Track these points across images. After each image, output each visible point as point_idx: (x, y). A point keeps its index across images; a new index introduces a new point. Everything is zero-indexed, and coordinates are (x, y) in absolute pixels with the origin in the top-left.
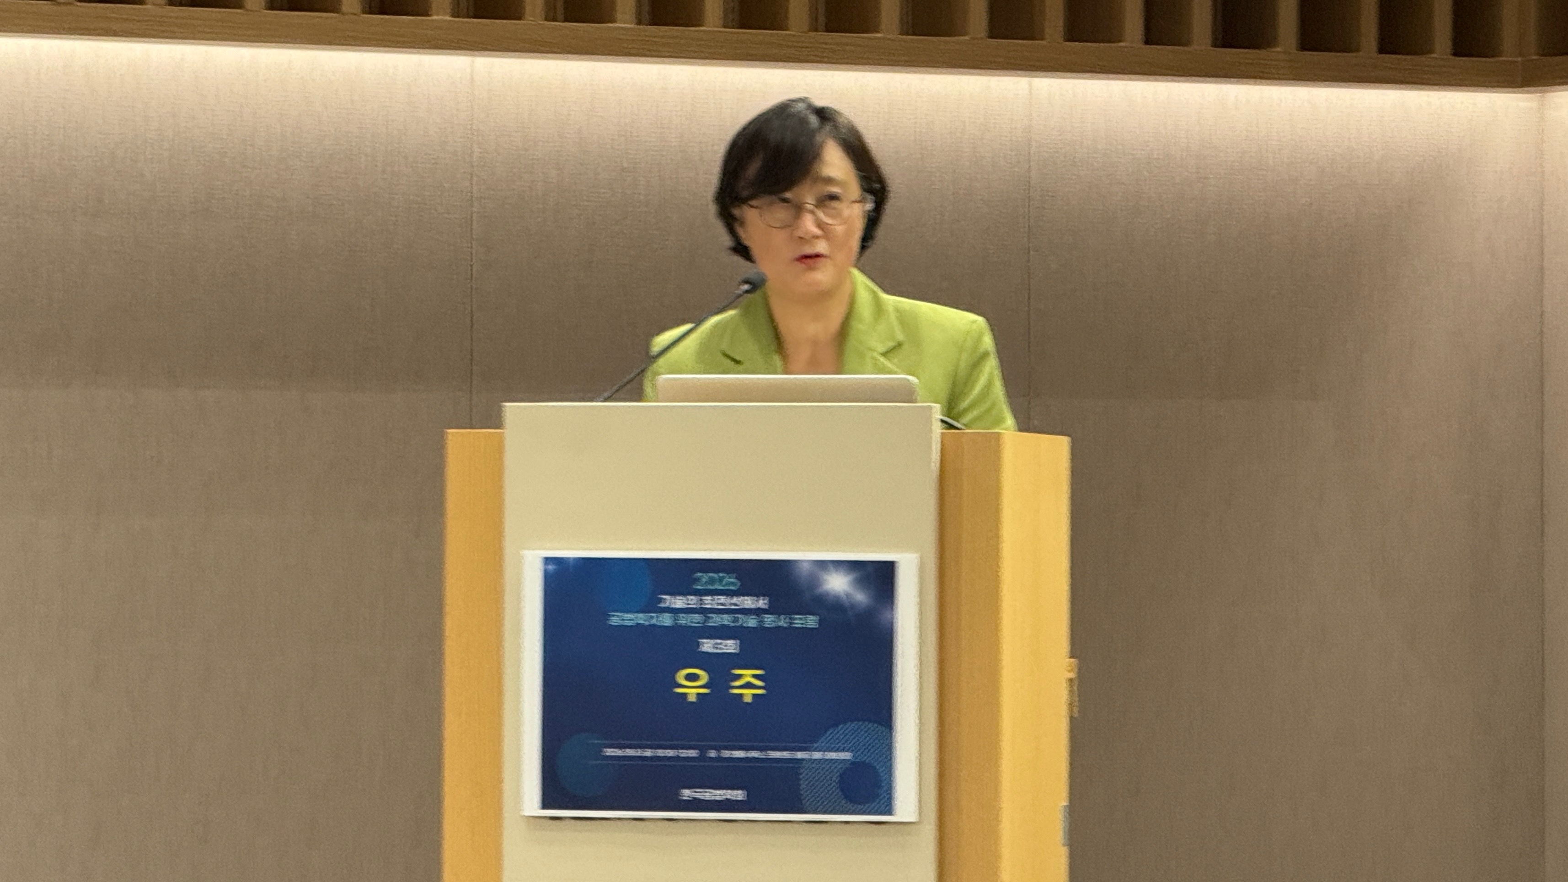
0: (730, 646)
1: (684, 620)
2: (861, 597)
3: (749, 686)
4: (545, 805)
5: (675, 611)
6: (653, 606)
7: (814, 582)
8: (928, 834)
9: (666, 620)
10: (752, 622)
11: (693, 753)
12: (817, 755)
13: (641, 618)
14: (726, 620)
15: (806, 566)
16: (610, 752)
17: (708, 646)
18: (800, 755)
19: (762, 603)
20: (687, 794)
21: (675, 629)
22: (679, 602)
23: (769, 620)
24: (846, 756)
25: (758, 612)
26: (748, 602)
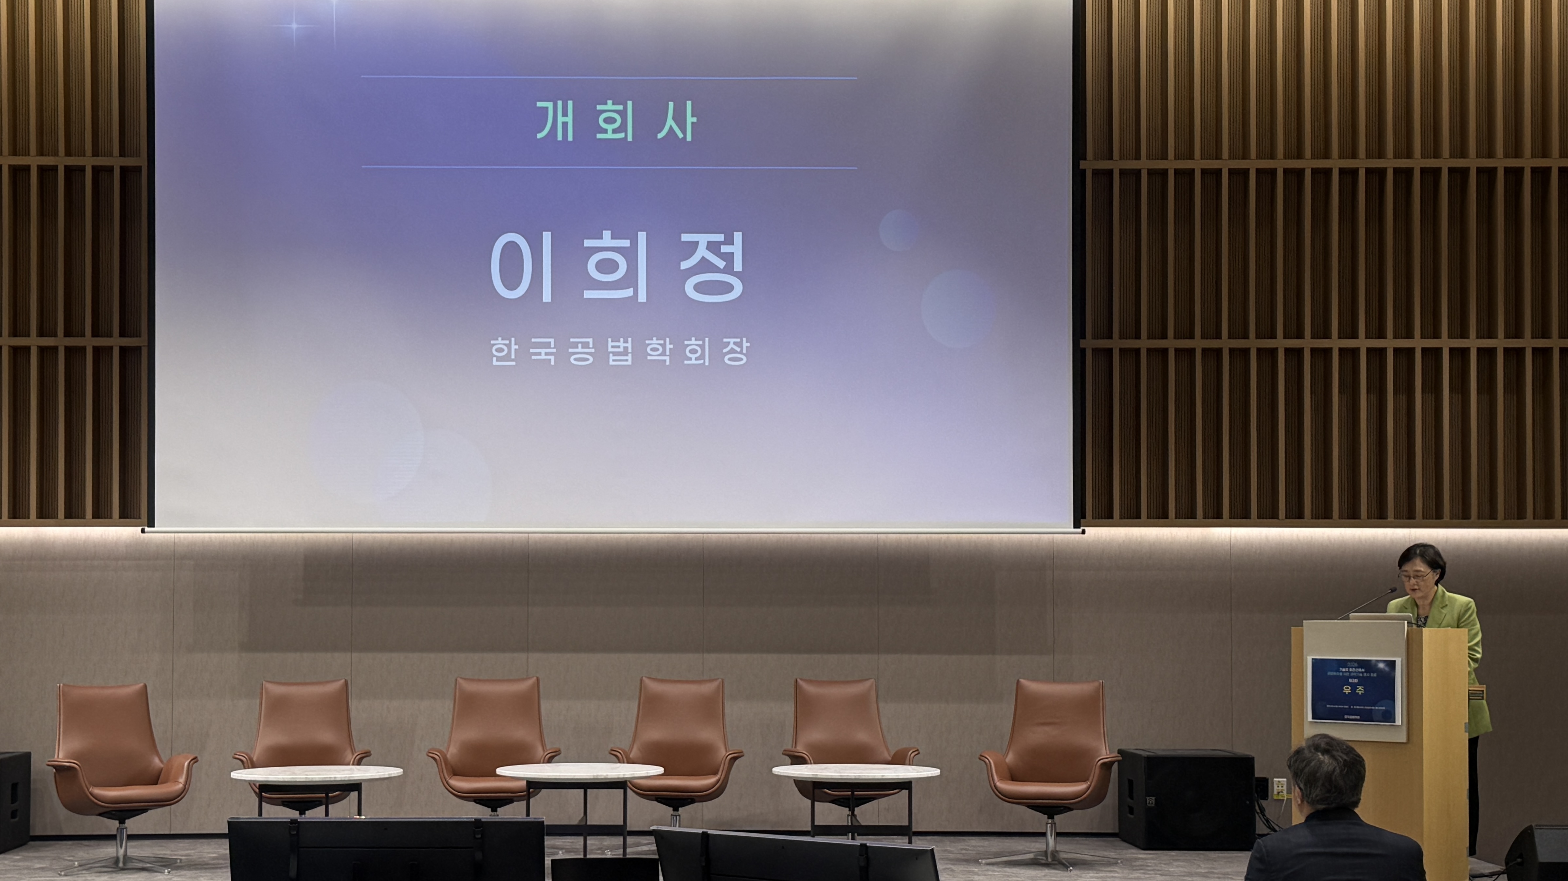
0: (1356, 681)
1: (1345, 674)
2: (1387, 669)
3: (1360, 690)
4: (1313, 718)
5: (1343, 672)
6: (1338, 671)
7: (1376, 665)
8: (1404, 728)
9: (1341, 674)
10: (1361, 675)
11: (1347, 707)
12: (1377, 708)
13: (1335, 674)
14: (1355, 674)
15: (1373, 662)
16: (1328, 706)
17: (1350, 680)
18: (1373, 708)
19: (1363, 670)
20: (1346, 717)
21: (1343, 676)
22: (1344, 670)
23: (1365, 674)
24: (1384, 708)
25: (1363, 673)
26: (1360, 670)
